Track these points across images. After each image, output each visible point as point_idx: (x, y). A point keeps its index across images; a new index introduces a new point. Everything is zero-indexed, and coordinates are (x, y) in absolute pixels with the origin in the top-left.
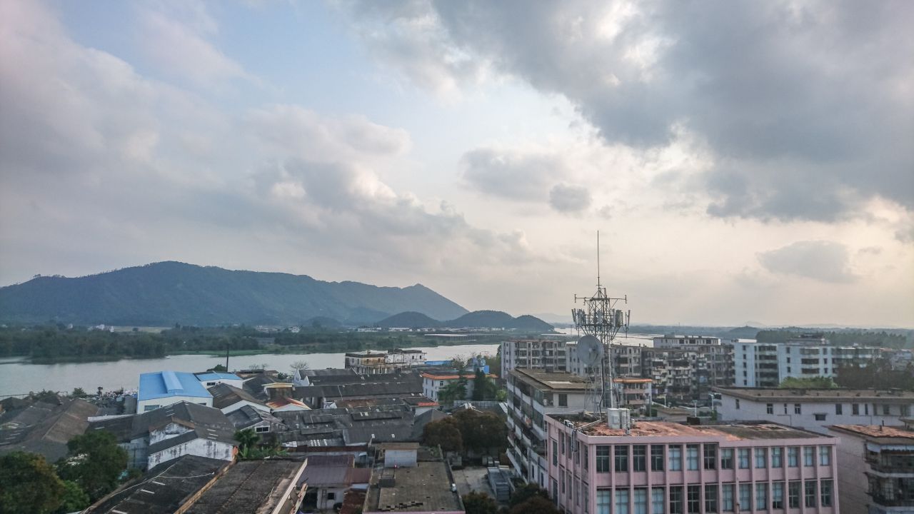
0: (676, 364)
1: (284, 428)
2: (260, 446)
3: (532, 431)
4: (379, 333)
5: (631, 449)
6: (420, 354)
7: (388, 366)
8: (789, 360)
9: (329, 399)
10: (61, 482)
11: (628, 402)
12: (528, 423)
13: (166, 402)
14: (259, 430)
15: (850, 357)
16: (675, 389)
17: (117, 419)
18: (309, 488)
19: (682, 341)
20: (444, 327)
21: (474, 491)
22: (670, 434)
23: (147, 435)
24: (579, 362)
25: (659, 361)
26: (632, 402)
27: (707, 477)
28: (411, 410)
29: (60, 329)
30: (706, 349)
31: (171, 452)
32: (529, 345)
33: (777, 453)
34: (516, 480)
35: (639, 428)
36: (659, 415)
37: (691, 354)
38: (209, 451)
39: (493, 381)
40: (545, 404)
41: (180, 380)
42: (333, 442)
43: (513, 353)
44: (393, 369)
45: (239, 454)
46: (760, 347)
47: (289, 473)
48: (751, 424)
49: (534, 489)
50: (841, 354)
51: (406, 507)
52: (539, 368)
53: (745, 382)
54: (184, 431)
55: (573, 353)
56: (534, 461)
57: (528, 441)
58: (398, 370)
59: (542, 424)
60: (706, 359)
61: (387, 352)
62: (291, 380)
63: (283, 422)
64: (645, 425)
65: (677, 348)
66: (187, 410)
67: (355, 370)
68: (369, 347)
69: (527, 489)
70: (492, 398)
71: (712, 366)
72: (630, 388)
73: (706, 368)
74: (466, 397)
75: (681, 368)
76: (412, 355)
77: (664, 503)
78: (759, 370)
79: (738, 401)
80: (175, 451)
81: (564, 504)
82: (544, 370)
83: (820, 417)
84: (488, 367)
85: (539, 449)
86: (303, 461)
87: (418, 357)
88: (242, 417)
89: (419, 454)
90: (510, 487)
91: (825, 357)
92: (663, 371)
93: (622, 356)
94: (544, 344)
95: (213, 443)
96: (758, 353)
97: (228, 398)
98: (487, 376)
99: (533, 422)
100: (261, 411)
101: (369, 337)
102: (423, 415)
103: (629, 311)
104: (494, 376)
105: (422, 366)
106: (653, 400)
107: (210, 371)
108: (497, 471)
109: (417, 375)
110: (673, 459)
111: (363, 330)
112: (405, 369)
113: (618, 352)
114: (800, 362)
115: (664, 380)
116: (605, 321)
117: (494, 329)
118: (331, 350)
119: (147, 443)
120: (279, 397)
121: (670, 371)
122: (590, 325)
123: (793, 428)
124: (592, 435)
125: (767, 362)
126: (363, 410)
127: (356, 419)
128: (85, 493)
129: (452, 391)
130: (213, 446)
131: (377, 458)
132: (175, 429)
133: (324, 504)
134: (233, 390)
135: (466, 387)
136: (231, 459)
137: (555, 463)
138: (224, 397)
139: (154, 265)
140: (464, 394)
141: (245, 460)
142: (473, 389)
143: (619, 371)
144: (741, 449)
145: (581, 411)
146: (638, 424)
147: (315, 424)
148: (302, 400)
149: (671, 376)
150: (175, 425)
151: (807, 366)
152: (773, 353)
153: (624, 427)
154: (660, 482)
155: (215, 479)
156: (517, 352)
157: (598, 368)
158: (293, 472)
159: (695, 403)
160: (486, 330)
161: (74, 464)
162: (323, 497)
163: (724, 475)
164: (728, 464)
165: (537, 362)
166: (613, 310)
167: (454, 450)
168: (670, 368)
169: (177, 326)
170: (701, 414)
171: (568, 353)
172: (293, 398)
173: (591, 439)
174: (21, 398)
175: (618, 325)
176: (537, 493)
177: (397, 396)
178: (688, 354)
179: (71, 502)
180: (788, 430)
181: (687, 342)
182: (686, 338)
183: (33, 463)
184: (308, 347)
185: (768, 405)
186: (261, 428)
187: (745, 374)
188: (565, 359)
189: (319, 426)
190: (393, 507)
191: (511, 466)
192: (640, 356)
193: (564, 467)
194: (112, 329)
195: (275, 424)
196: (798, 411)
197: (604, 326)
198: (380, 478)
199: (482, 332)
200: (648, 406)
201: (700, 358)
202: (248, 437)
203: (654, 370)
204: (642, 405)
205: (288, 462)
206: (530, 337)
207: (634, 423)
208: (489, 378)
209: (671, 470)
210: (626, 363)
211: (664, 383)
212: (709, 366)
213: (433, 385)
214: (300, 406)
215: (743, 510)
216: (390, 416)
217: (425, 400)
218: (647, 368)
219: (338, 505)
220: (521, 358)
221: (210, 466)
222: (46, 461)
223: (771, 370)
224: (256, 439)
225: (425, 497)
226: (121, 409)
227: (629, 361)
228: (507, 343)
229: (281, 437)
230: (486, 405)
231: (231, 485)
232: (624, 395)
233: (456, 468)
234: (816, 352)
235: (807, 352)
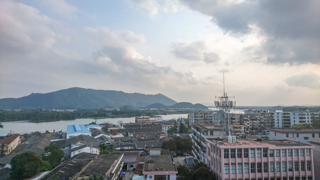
0: (253, 120)
1: (115, 143)
2: (107, 149)
3: (201, 144)
4: (147, 110)
5: (237, 150)
6: (161, 118)
7: (150, 121)
8: (294, 118)
9: (130, 133)
10: (43, 161)
11: (235, 134)
12: (199, 141)
13: (76, 135)
14: (107, 144)
15: (318, 116)
16: (252, 129)
17: (60, 140)
18: (124, 163)
19: (255, 112)
20: (169, 108)
21: (181, 164)
22: (250, 145)
23: (70, 146)
24: (217, 120)
25: (247, 119)
26: (237, 134)
27: (264, 160)
28: (158, 137)
29: (41, 111)
30: (264, 114)
31: (78, 151)
32: (199, 114)
33: (290, 151)
34: (196, 161)
35: (239, 143)
36: (247, 138)
37: (258, 116)
38: (91, 151)
39: (187, 127)
40: (205, 134)
41: (80, 127)
42: (132, 148)
43: (193, 117)
44: (152, 123)
45: (101, 152)
46: (284, 113)
47: (118, 158)
48: (281, 141)
49: (202, 164)
50: (314, 115)
51: (157, 170)
52: (203, 122)
53: (278, 126)
54: (82, 144)
55: (215, 116)
56: (202, 154)
57: (199, 148)
58: (153, 123)
59: (204, 141)
60: (264, 118)
61: (149, 117)
62: (117, 127)
63: (115, 141)
64: (241, 142)
65: (253, 114)
66: (83, 137)
67: (139, 123)
68: (143, 115)
69: (199, 164)
70: (186, 132)
71: (266, 120)
72: (236, 128)
73: (264, 121)
74: (177, 132)
75: (255, 121)
76: (158, 118)
77: (249, 169)
78: (283, 122)
79: (275, 133)
80: (80, 151)
81: (213, 169)
82: (205, 123)
83: (306, 138)
84: (185, 122)
85: (203, 150)
86: (122, 154)
87: (160, 119)
88: (101, 139)
89: (161, 152)
90: (193, 163)
91: (308, 116)
92: (248, 122)
93: (233, 117)
94: (204, 114)
95: (92, 148)
96: (283, 115)
97: (96, 133)
98: (184, 125)
99: (201, 141)
100: (107, 137)
101: (143, 112)
102: (162, 139)
103: (235, 101)
104: (187, 125)
105: (162, 122)
106: (244, 133)
107: (90, 124)
108: (189, 158)
109: (160, 125)
110: (252, 153)
111: (141, 109)
112: (156, 123)
113: (231, 116)
114: (299, 118)
115: (248, 126)
116: (226, 105)
117: (186, 109)
118: (131, 116)
119: (70, 148)
120: (113, 132)
121: (250, 122)
122: (221, 107)
123: (296, 142)
124: (222, 145)
125: (287, 119)
126: (142, 137)
127: (140, 140)
128: (51, 165)
129: (172, 130)
130: (92, 149)
131: (147, 153)
132: (79, 144)
133: (129, 169)
134: (98, 130)
135: (177, 128)
136: (98, 153)
137: (209, 155)
138: (95, 133)
139: (70, 89)
140: (176, 131)
141: (103, 154)
142: (179, 129)
143: (232, 123)
144: (277, 150)
145: (218, 137)
146: (239, 141)
147: (126, 141)
148: (121, 133)
149: (251, 124)
150: (79, 142)
151: (301, 120)
152: (289, 115)
153: (234, 142)
154: (247, 162)
155: (93, 160)
156: (195, 117)
157: (224, 122)
158: (119, 158)
159: (260, 134)
160: (184, 109)
161: (47, 155)
162: (129, 166)
163: (270, 159)
164: (272, 155)
165: (202, 120)
166: (230, 101)
167: (174, 150)
168: (251, 121)
169: (79, 109)
170: (262, 137)
171: (213, 117)
172: (118, 133)
173: (222, 147)
174: (29, 134)
175: (231, 106)
176: (203, 165)
177: (153, 132)
178: (257, 116)
179: (47, 168)
180: (294, 143)
181: (257, 112)
182: (256, 110)
183: (34, 155)
184: (123, 115)
185: (287, 134)
186: (108, 143)
187: (278, 123)
188: (212, 119)
189: (127, 142)
190: (153, 170)
191: (193, 156)
192: (239, 117)
193: (212, 156)
194: (57, 111)
195: (112, 142)
196: (298, 136)
197: (226, 107)
198: (148, 160)
199: (182, 110)
200: (242, 135)
201: (261, 118)
202: (103, 146)
203: (245, 122)
204: (240, 135)
205: (117, 155)
206: (199, 111)
207: (237, 141)
208: (185, 125)
209: (251, 158)
210: (234, 120)
211: (248, 127)
212: (265, 120)
213: (165, 128)
214: (120, 135)
215: (277, 172)
216: (151, 139)
217: (163, 133)
218: (242, 122)
219: (134, 169)
220: (196, 118)
221: (91, 156)
222: (38, 154)
223: (288, 122)
224: (106, 147)
225: (164, 166)
226: (61, 137)
227: (235, 119)
228: (191, 113)
229: (115, 146)
230: (184, 135)
231: (98, 162)
232: (234, 131)
233: (174, 157)
234: (305, 115)
235: (301, 115)
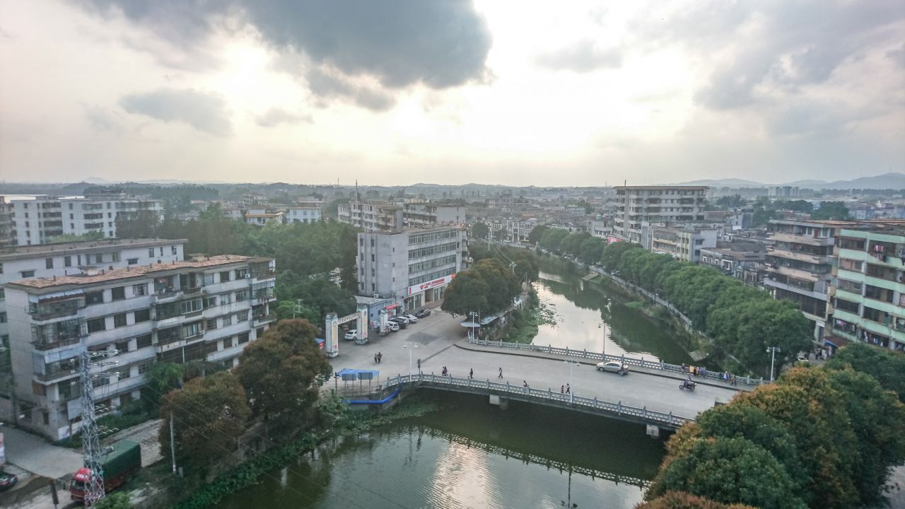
8: (72, 216)
15: (134, 210)
46: (43, 204)
50: (125, 207)
53: (29, 240)
78: (43, 229)
83: (27, 274)
91: (109, 211)
96: (42, 211)
114: (82, 217)
125: (53, 219)
151: (90, 221)
152: (58, 210)
187: (28, 233)
223: (57, 228)
234: (100, 206)
235: (89, 207)
